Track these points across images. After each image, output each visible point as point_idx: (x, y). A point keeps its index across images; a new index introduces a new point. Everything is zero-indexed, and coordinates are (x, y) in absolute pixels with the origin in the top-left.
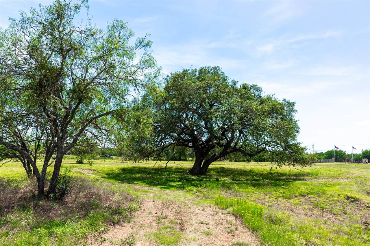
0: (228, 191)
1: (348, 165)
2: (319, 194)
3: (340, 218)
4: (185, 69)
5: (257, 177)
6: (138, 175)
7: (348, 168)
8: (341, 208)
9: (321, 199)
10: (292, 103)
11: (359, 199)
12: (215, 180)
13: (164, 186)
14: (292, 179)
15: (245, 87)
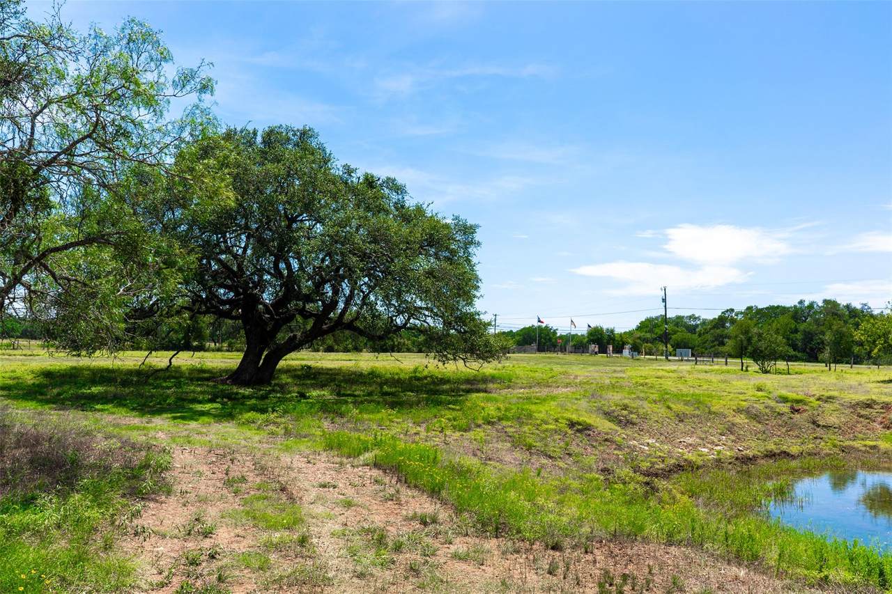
0: (337, 419)
1: (563, 359)
2: (521, 418)
3: (561, 464)
4: (232, 128)
5: (391, 387)
6: (95, 390)
7: (564, 364)
8: (562, 444)
9: (526, 428)
10: (471, 227)
11: (590, 425)
12: (297, 397)
13: (179, 414)
14: (463, 391)
15: (370, 182)
